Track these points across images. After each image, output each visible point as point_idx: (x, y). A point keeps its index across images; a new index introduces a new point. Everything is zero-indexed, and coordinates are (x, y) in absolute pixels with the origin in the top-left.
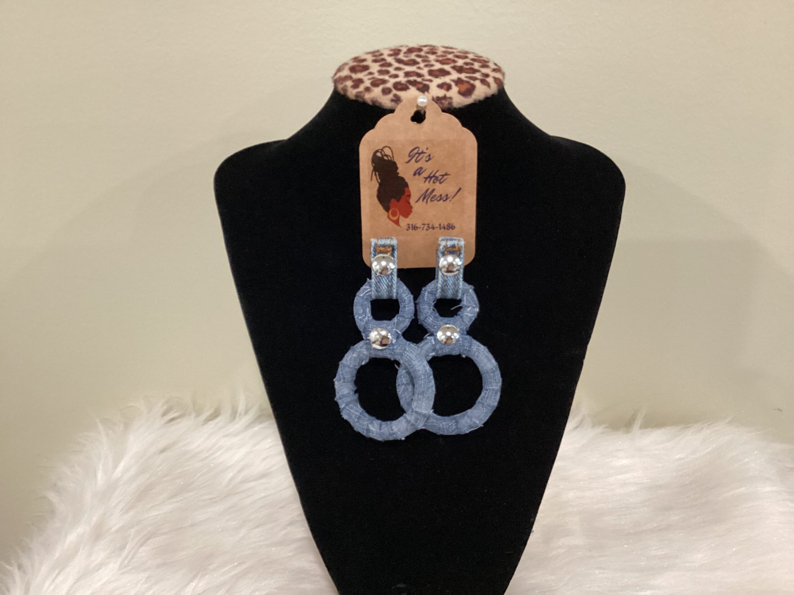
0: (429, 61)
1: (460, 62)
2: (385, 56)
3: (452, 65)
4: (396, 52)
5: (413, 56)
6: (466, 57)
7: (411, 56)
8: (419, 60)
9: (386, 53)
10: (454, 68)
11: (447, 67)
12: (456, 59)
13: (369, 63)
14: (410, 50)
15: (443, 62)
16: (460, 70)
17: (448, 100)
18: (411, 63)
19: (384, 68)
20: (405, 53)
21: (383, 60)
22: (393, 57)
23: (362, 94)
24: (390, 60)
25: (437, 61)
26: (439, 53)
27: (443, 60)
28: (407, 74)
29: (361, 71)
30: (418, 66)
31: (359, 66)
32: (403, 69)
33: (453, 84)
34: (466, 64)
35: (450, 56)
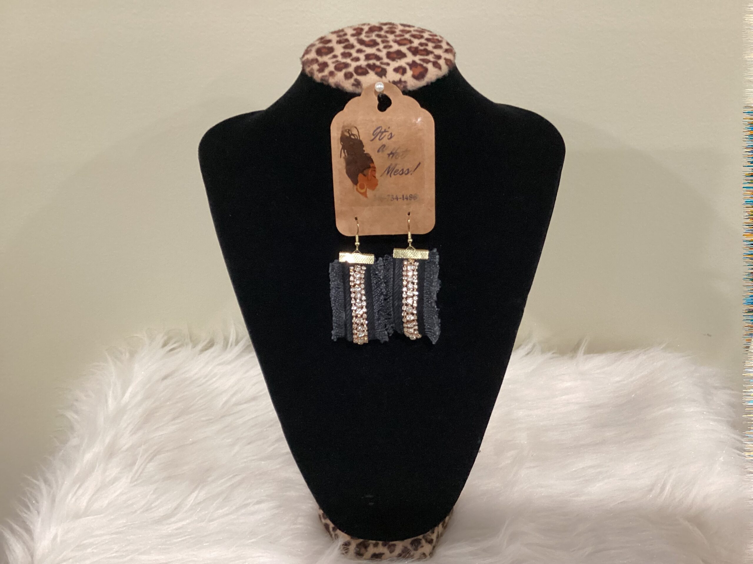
0: (388, 42)
1: (416, 43)
2: (348, 37)
3: (408, 46)
4: (358, 31)
5: (373, 37)
6: (422, 37)
8: (379, 40)
9: (350, 32)
10: (409, 49)
11: (404, 49)
12: (412, 39)
13: (333, 44)
14: (372, 29)
15: (401, 42)
16: (415, 51)
17: (404, 83)
18: (372, 43)
19: (347, 51)
20: (366, 33)
21: (347, 40)
22: (355, 38)
23: (327, 78)
24: (353, 40)
25: (395, 41)
26: (398, 32)
27: (400, 40)
28: (368, 57)
29: (327, 54)
30: (377, 47)
31: (324, 47)
32: (364, 51)
33: (408, 67)
34: (421, 44)
35: (407, 36)
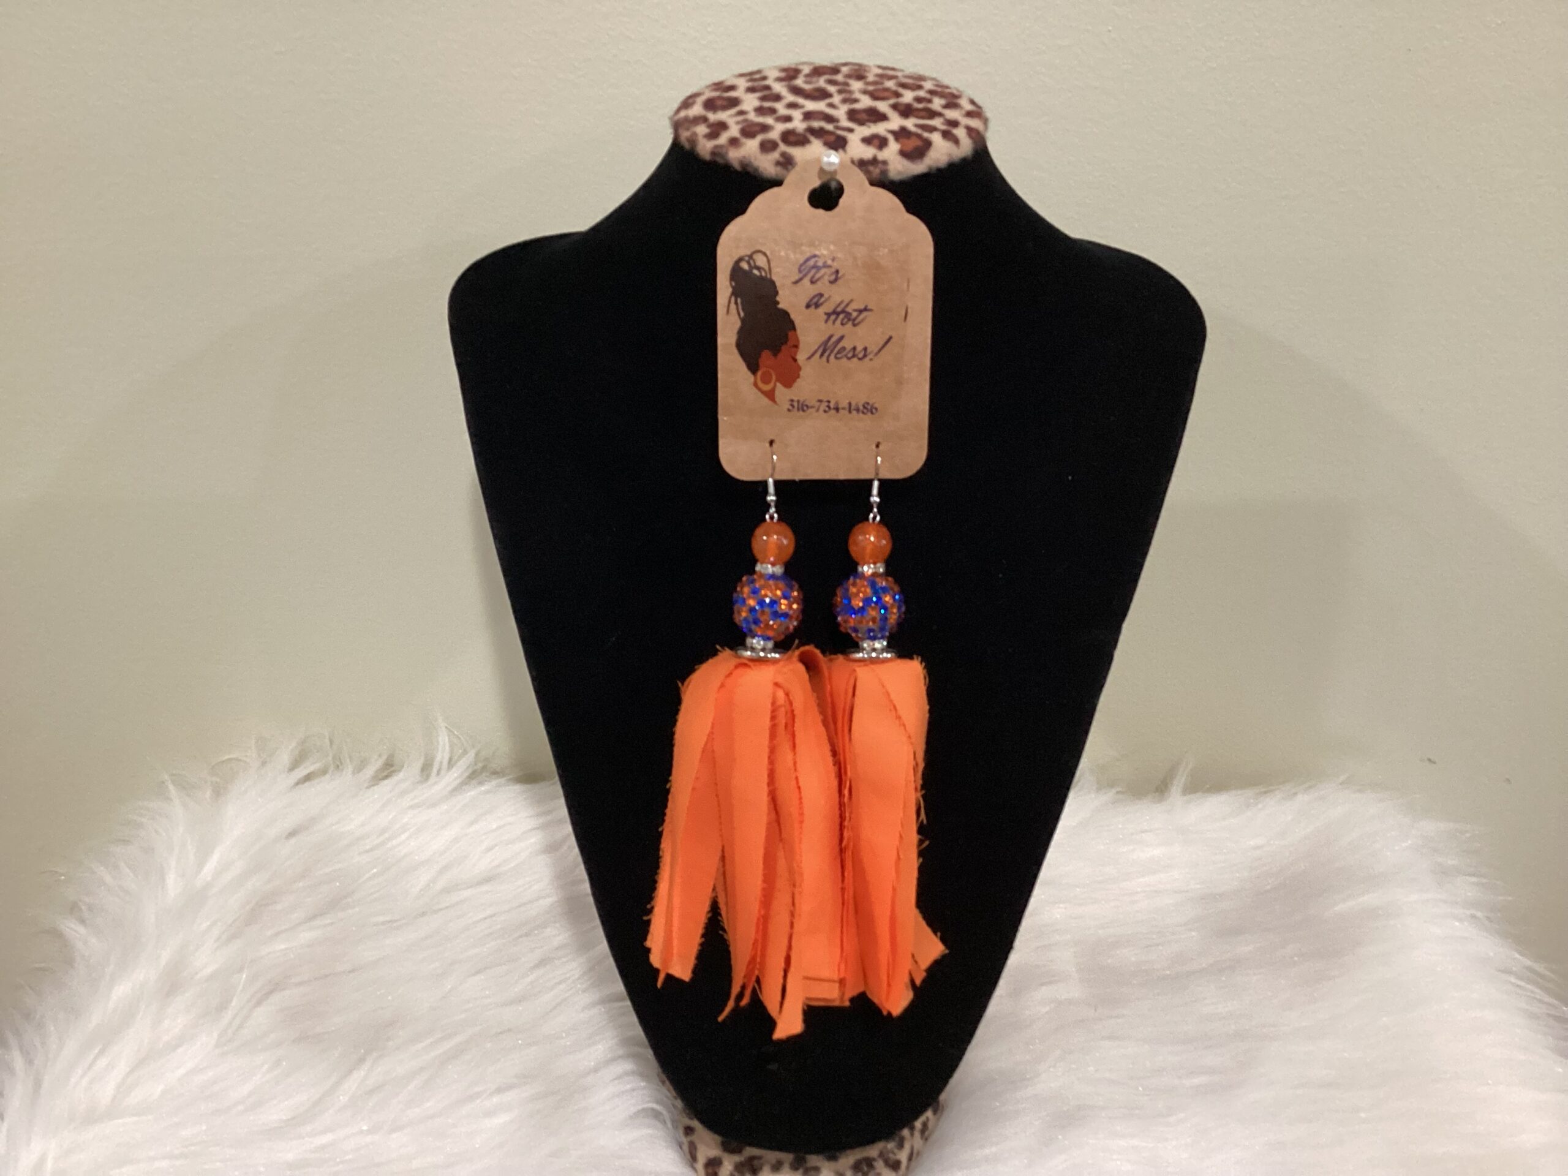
0: (850, 92)
3: (892, 101)
6: (920, 87)
7: (818, 81)
8: (832, 89)
10: (895, 107)
12: (901, 90)
15: (877, 94)
17: (880, 165)
18: (817, 94)
20: (807, 76)
21: (768, 88)
22: (784, 83)
23: (724, 151)
24: (779, 88)
25: (865, 92)
27: (876, 90)
33: (891, 138)
34: (919, 100)
35: (890, 84)
